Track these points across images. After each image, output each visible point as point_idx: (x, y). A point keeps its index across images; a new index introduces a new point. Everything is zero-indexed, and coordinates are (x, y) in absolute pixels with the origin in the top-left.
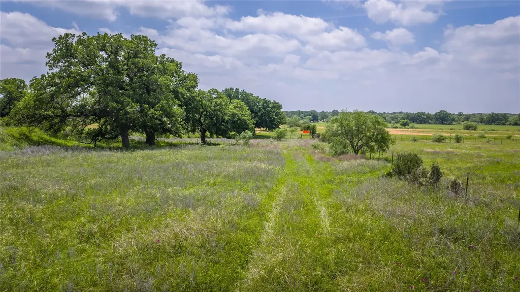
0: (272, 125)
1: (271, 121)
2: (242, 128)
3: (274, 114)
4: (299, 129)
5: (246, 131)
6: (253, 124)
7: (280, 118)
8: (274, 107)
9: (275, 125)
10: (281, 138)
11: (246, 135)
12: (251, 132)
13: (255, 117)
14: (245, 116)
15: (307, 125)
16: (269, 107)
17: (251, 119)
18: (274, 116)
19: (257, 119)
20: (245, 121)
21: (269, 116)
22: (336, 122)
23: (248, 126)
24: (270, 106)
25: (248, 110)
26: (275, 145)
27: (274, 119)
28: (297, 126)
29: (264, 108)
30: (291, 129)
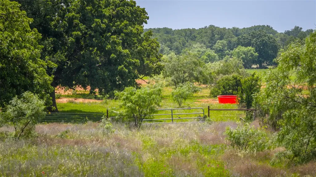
0: (113, 75)
1: (110, 64)
2: (13, 86)
3: (119, 41)
4: (206, 92)
5: (26, 94)
6: (49, 71)
7: (139, 52)
8: (119, 16)
9: (122, 74)
10: (141, 119)
11: (24, 106)
12: (41, 98)
13: (55, 50)
14: (21, 47)
15: (230, 76)
16: (101, 16)
17: (43, 58)
18: (120, 48)
19: (61, 56)
20: (21, 64)
21: (101, 49)
22: (296, 64)
23: (32, 78)
24: (107, 12)
25: (32, 26)
26: (117, 139)
27: (120, 55)
28: (197, 79)
29: (84, 20)
30: (178, 91)
